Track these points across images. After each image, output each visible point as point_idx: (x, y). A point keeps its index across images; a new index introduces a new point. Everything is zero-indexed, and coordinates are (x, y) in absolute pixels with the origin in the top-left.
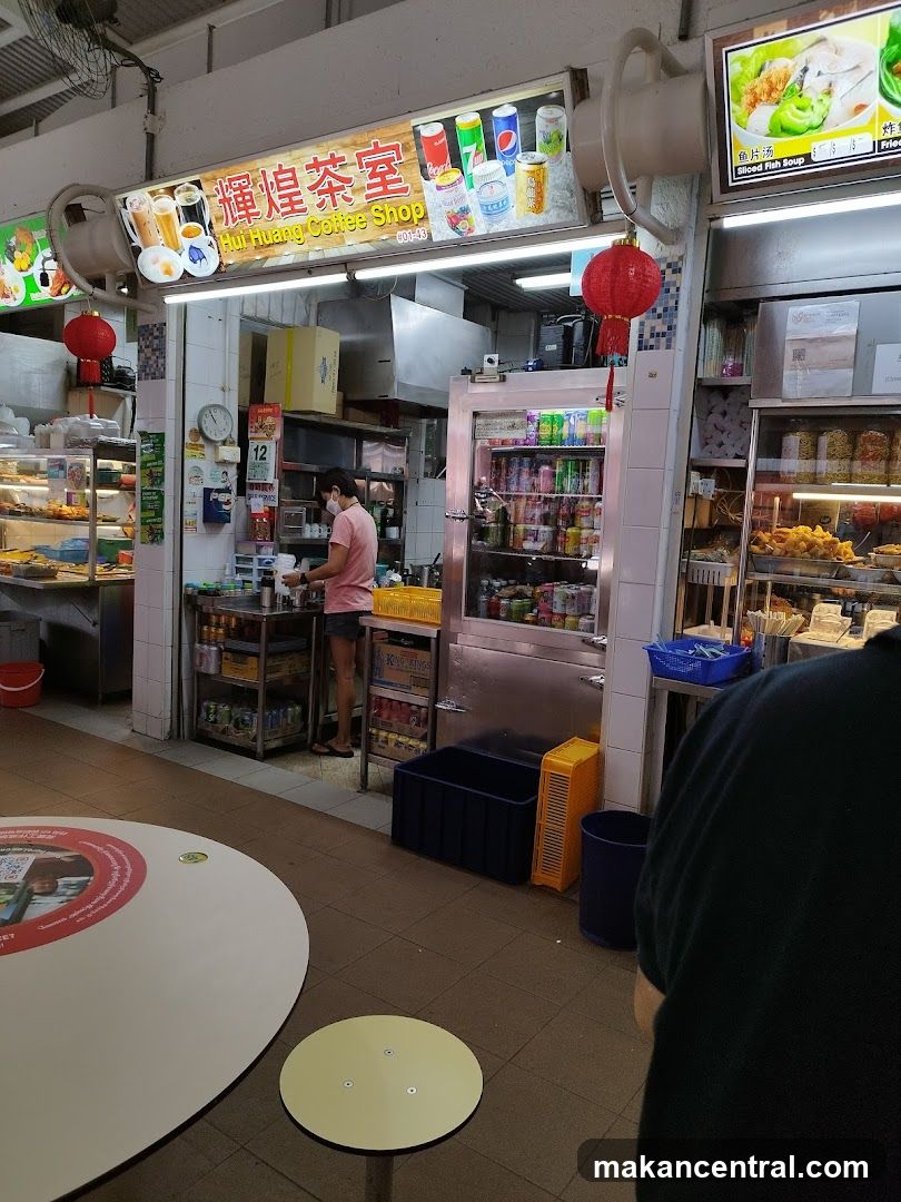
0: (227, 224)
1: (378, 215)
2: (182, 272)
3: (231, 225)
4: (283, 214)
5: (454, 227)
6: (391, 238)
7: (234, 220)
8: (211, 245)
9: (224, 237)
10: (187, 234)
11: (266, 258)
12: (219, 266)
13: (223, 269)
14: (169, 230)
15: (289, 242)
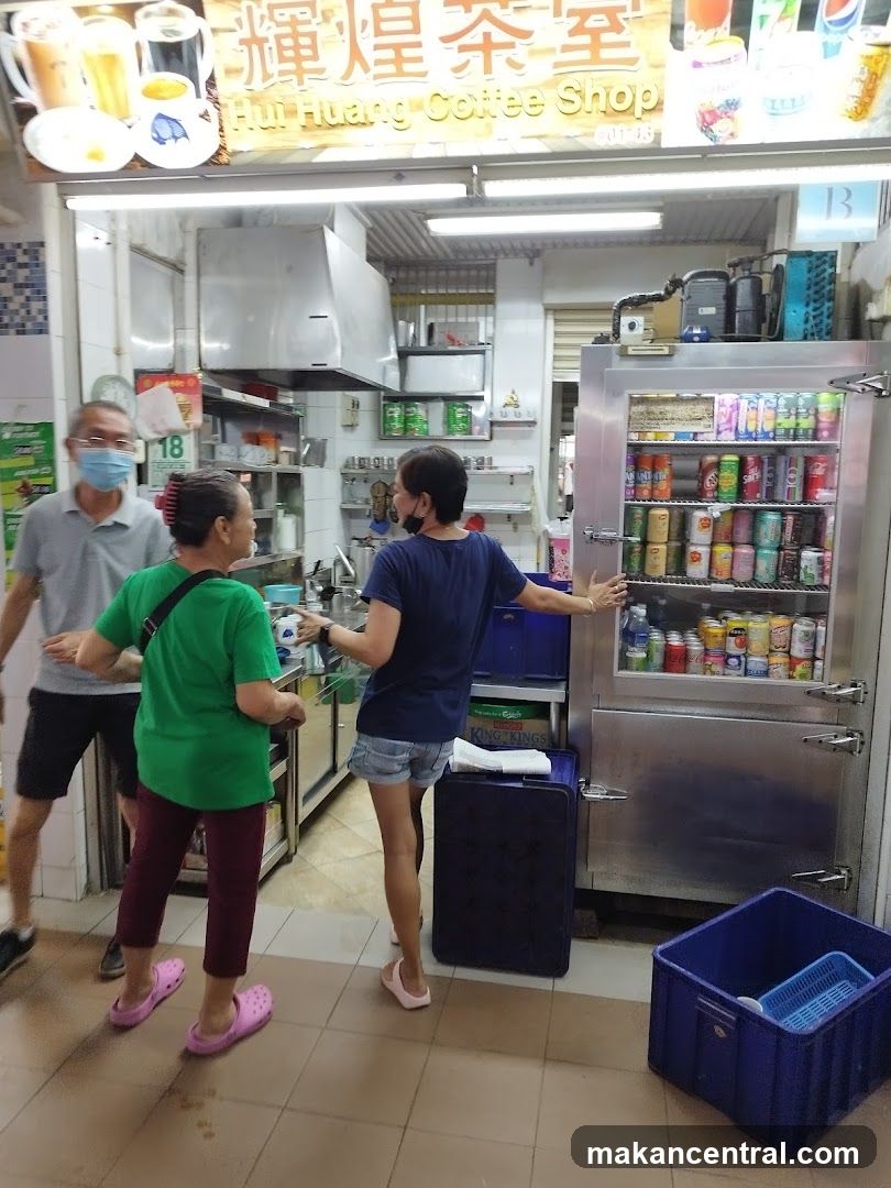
0: (249, 82)
1: (569, 95)
2: (131, 157)
3: (257, 85)
4: (376, 77)
5: (706, 127)
6: (585, 135)
7: (266, 76)
8: (205, 116)
9: (239, 104)
10: (150, 93)
11: (324, 147)
12: (218, 153)
13: (224, 158)
14: (112, 83)
15: (378, 124)
